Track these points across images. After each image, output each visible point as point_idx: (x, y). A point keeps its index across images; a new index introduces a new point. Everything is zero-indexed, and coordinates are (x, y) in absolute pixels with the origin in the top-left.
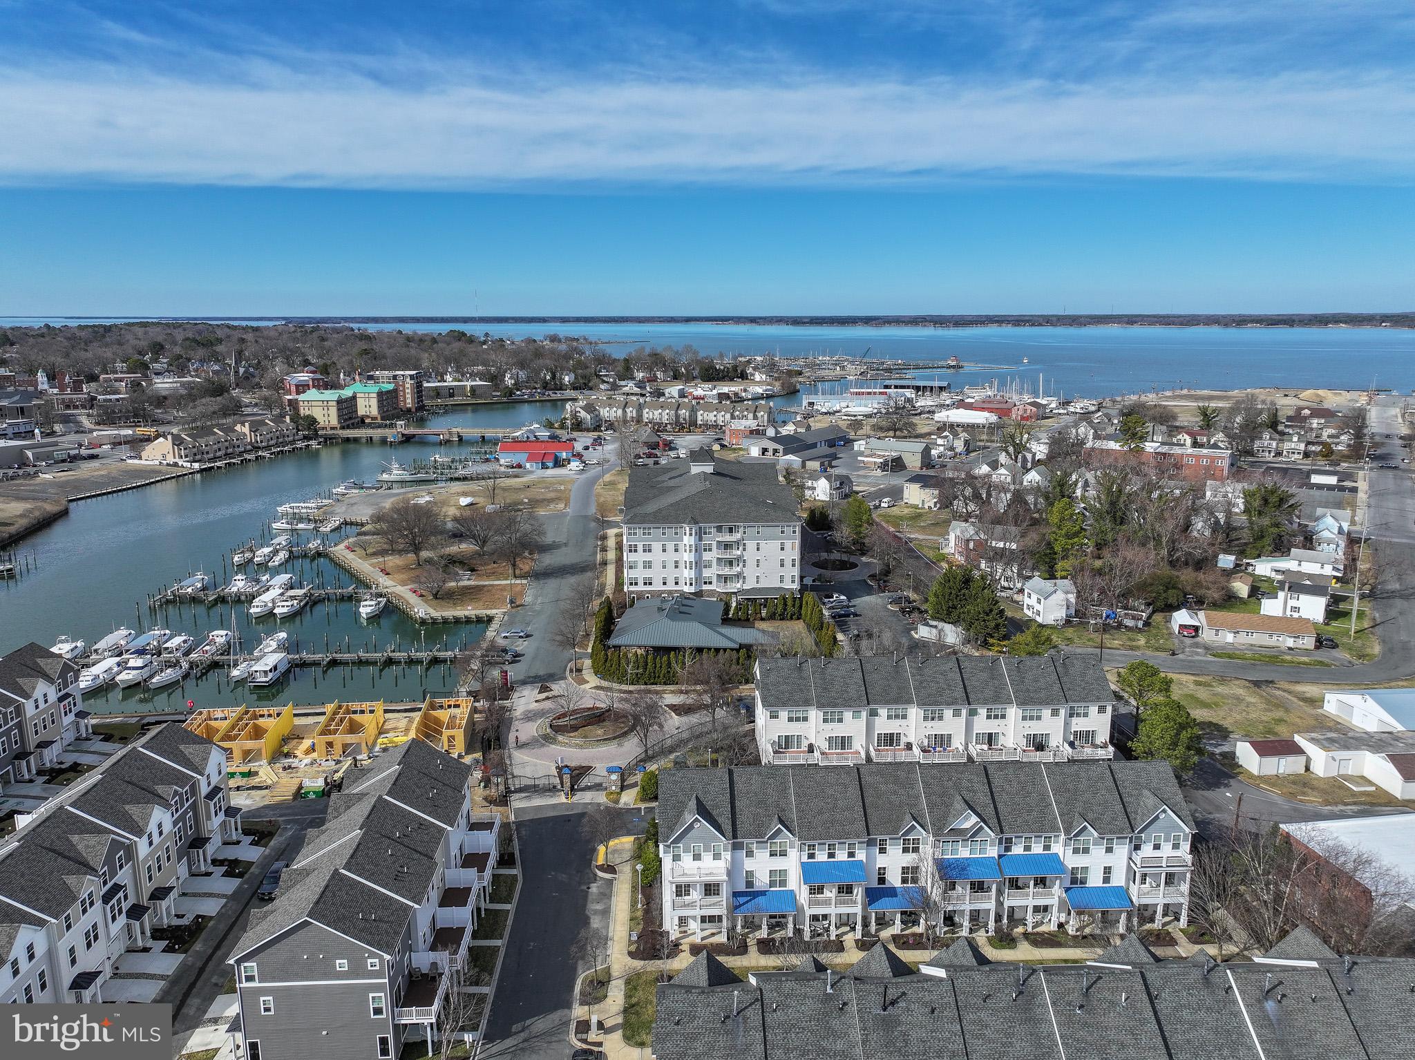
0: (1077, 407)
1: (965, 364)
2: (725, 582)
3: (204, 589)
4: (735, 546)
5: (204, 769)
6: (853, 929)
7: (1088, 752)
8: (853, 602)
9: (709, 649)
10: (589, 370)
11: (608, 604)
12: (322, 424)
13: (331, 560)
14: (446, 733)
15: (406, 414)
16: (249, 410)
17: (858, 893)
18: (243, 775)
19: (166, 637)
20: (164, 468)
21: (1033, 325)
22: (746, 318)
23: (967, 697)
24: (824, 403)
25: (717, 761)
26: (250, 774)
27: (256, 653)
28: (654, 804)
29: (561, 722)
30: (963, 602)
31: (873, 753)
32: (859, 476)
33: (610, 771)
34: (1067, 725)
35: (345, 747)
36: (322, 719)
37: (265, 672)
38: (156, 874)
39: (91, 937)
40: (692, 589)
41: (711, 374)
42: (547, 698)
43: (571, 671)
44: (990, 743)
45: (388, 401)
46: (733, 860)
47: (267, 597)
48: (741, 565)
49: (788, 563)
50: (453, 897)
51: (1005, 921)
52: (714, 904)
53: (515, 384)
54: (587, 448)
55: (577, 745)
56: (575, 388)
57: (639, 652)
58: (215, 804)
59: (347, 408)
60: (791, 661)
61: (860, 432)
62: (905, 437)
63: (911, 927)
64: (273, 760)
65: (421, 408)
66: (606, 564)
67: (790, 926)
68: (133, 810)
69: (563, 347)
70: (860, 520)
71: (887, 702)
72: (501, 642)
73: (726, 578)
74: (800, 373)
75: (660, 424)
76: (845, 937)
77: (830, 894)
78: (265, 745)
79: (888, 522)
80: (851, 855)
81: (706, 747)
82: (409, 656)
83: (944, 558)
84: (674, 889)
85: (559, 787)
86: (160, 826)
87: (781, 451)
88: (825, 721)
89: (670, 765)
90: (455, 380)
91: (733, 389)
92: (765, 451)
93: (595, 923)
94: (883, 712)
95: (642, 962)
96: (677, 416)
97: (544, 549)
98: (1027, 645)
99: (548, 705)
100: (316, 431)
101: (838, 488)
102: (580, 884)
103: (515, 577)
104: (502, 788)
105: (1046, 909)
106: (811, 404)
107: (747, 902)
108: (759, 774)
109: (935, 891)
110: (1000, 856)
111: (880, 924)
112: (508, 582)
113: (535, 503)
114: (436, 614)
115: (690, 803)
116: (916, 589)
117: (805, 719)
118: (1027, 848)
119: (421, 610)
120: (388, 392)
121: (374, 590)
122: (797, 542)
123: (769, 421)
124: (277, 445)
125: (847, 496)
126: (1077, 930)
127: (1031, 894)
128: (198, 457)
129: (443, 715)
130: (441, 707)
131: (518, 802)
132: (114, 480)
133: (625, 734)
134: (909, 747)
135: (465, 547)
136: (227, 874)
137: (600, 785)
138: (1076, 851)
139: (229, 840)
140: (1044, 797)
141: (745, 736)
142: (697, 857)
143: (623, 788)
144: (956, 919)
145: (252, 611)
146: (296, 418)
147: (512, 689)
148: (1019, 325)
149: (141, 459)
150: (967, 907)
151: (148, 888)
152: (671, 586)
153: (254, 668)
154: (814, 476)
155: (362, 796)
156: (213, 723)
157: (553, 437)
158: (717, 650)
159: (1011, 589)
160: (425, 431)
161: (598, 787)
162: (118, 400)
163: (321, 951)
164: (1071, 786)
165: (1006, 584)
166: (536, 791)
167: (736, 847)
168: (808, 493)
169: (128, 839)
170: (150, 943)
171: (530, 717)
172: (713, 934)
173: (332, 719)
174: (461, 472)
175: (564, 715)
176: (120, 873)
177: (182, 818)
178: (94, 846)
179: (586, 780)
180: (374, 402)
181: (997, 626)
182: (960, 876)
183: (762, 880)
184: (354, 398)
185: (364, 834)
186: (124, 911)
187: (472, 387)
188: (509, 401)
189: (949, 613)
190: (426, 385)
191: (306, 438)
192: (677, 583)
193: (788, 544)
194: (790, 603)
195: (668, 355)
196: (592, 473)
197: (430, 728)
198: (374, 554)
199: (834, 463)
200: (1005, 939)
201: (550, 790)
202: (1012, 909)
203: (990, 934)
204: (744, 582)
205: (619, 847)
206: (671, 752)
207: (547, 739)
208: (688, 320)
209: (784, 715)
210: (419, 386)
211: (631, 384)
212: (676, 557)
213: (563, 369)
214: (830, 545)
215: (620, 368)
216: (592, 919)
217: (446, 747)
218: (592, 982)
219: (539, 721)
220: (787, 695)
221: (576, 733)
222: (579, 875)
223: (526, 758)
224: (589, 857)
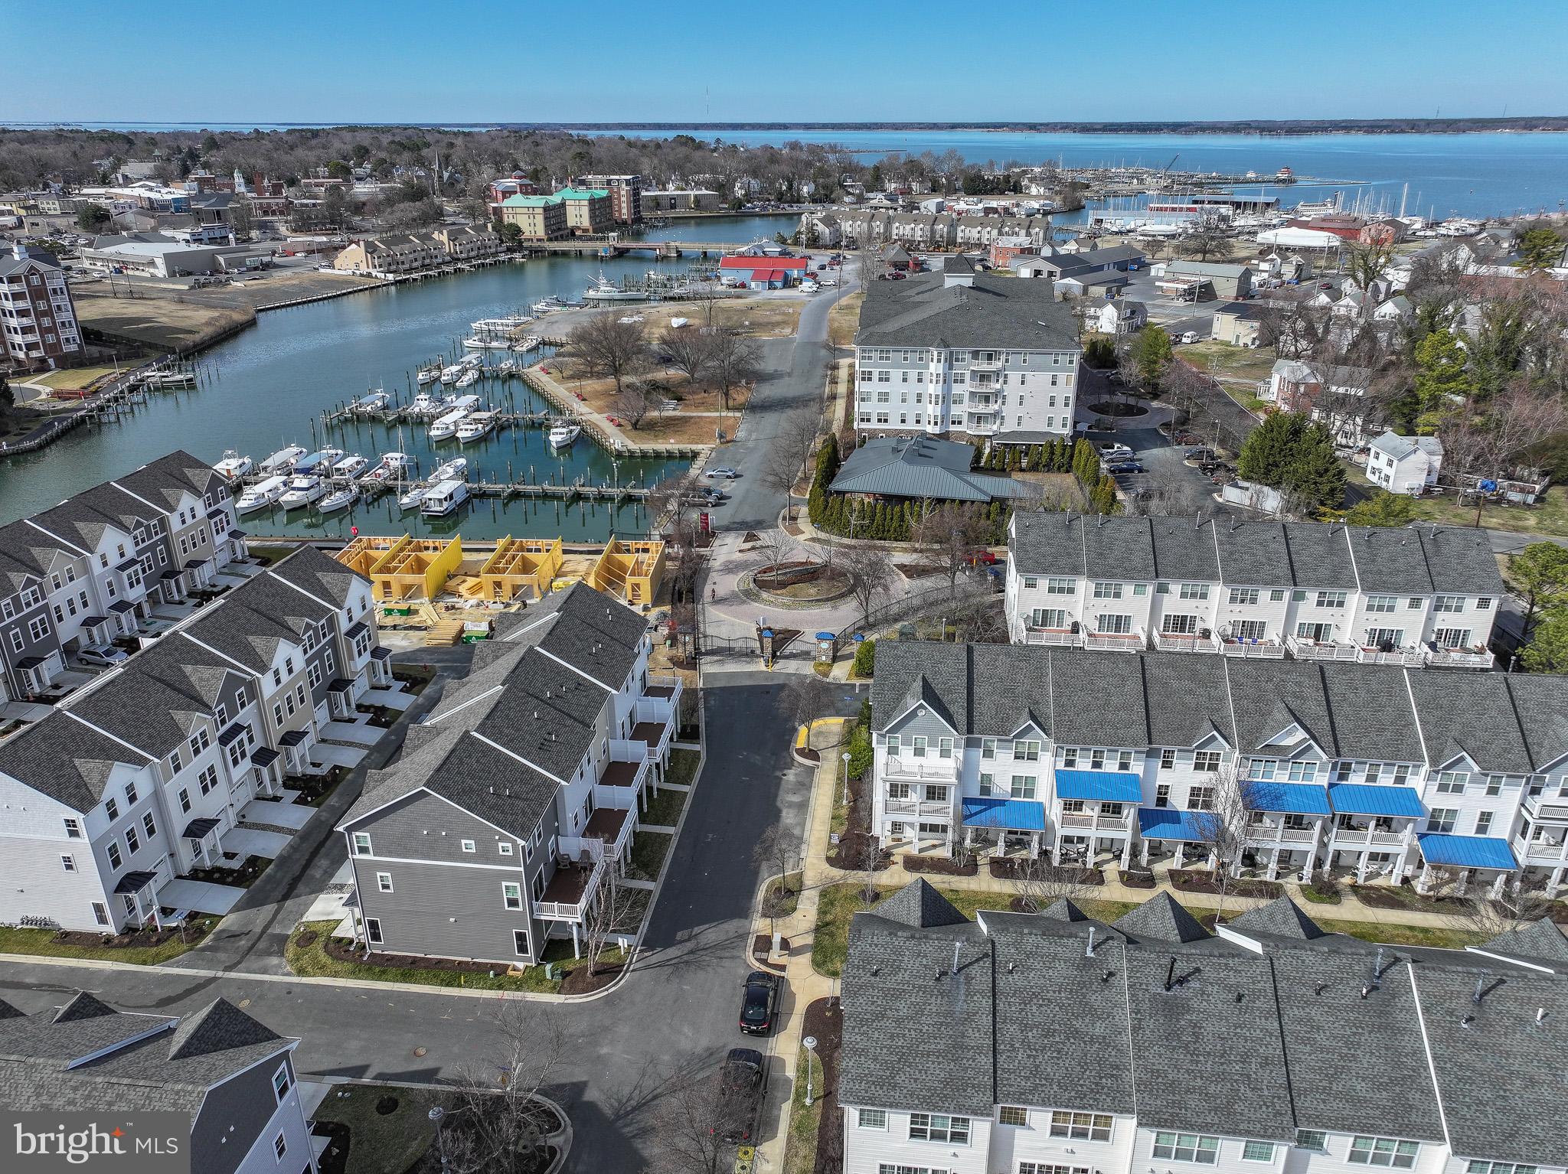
0: (1450, 228)
1: (1299, 178)
2: (978, 422)
3: (385, 407)
4: (993, 378)
5: (343, 601)
6: (1118, 857)
7: (1455, 657)
8: (1139, 455)
9: (953, 501)
10: (831, 179)
11: (832, 444)
12: (527, 235)
13: (525, 382)
14: (630, 580)
15: (620, 225)
16: (449, 220)
17: (1129, 815)
18: (402, 612)
19: (338, 457)
20: (357, 279)
21: (1392, 132)
22: (1024, 124)
23: (1294, 576)
24: (1114, 220)
25: (954, 635)
26: (409, 612)
27: (431, 479)
28: (871, 681)
29: (766, 577)
30: (1288, 459)
31: (1157, 639)
32: (1155, 306)
33: (821, 637)
34: (1430, 619)
35: (516, 589)
36: (490, 556)
37: (440, 500)
38: (286, 716)
39: (207, 782)
40: (937, 430)
41: (977, 186)
42: (753, 548)
43: (784, 518)
44: (1317, 637)
45: (601, 209)
46: (966, 760)
47: (448, 419)
48: (1000, 401)
49: (1060, 402)
50: (617, 773)
51: (1327, 867)
52: (937, 811)
53: (746, 195)
54: (823, 267)
55: (784, 604)
56: (814, 201)
57: (866, 500)
58: (358, 642)
59: (555, 216)
60: (1058, 517)
61: (1158, 255)
62: (1217, 262)
63: (1195, 863)
64: (435, 599)
65: (638, 219)
66: (835, 398)
67: (1035, 845)
68: (257, 642)
69: (804, 156)
70: (1156, 354)
71: (1183, 576)
72: (705, 481)
73: (979, 418)
74: (1088, 186)
75: (911, 242)
76: (1105, 867)
77: (1092, 811)
78: (426, 580)
79: (1190, 361)
80: (1124, 766)
81: (941, 617)
82: (600, 492)
83: (1261, 406)
84: (888, 788)
85: (758, 652)
86: (289, 662)
87: (1058, 274)
88: (1097, 594)
89: (895, 636)
90: (677, 189)
91: (1003, 203)
92: (1038, 273)
93: (788, 817)
94: (1176, 588)
95: (842, 872)
96: (933, 232)
97: (762, 378)
98: (1373, 516)
99: (753, 556)
100: (520, 242)
101: (1130, 318)
102: (775, 768)
103: (728, 408)
104: (690, 648)
105: (1386, 857)
106: (1099, 221)
107: (981, 812)
108: (1008, 654)
109: (1235, 822)
110: (1331, 785)
111: (1153, 855)
112: (718, 414)
113: (754, 325)
114: (634, 446)
115: (915, 684)
116: (1222, 443)
117: (1071, 591)
118: (1372, 778)
119: (618, 440)
120: (602, 200)
121: (567, 417)
122: (1074, 375)
123: (1045, 239)
124: (477, 257)
125: (1138, 328)
126: (1430, 889)
127: (1369, 837)
128: (393, 268)
129: (629, 560)
130: (628, 551)
131: (709, 667)
132: (305, 290)
133: (842, 596)
134: (1206, 634)
135: (673, 373)
136: (372, 723)
137: (808, 653)
138: (1443, 788)
139: (378, 684)
140: (1404, 713)
141: (992, 606)
142: (919, 752)
143: (835, 659)
144: (1258, 858)
145: (433, 433)
146: (499, 226)
147: (713, 535)
148: (1373, 132)
149: (334, 268)
150: (1277, 845)
151: (277, 732)
152: (910, 425)
153: (428, 496)
154: (1099, 304)
155: (514, 644)
156: (371, 552)
157: (783, 253)
158: (962, 502)
159: (1351, 448)
160: (641, 244)
161: (805, 655)
162: (314, 205)
163: (443, 827)
164: (1445, 702)
165: (1344, 441)
166: (731, 655)
167: (970, 744)
168: (1089, 323)
169: (249, 674)
170: (281, 792)
171: (730, 568)
172: (934, 846)
173: (502, 556)
174: (677, 291)
175: (770, 569)
176: (242, 712)
177: (318, 655)
178: (208, 680)
179: (791, 646)
180: (585, 211)
181: (1333, 490)
182: (1271, 807)
183: (1002, 787)
184: (563, 205)
185: (506, 690)
186: (249, 755)
187: (696, 196)
188: (738, 213)
189: (1267, 472)
190: (644, 193)
191: (510, 250)
192: (918, 422)
193: (1062, 377)
194: (1058, 451)
195: (927, 163)
196: (828, 294)
197: (613, 575)
198: (572, 377)
199: (1124, 290)
200: (1323, 890)
201: (747, 655)
202: (1338, 854)
203: (1304, 882)
204: (1002, 424)
205: (824, 729)
206: (896, 620)
207: (749, 595)
208: (954, 126)
209: (1043, 583)
210: (636, 193)
211: (880, 196)
212: (919, 388)
213: (801, 178)
214: (1117, 385)
215: (868, 177)
216: (784, 814)
217: (630, 597)
218: (779, 889)
219: (741, 574)
220: (1050, 559)
221: (784, 591)
222: (774, 758)
223: (723, 616)
224: (787, 738)
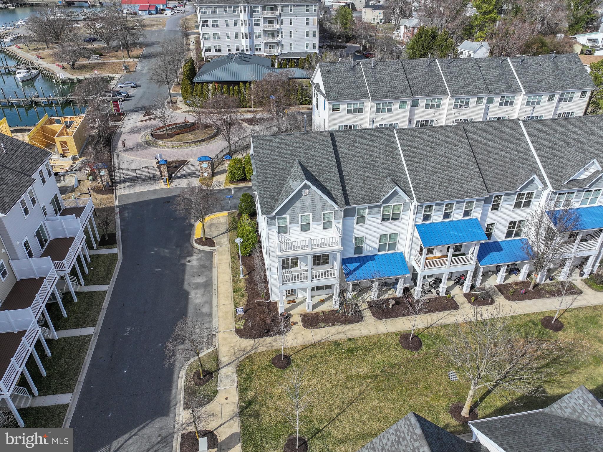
2: (270, 48)
4: (275, 21)
11: (191, 61)
13: (6, 53)
14: (58, 139)
23: (487, 88)
29: (160, 132)
33: (202, 160)
34: (556, 108)
40: (249, 53)
42: (150, 119)
43: (168, 103)
46: (344, 228)
48: (280, 35)
49: (311, 34)
52: (324, 274)
55: (174, 146)
60: (346, 64)
67: (401, 286)
71: (427, 94)
73: (270, 46)
76: (454, 292)
80: (468, 213)
82: (48, 100)
84: (279, 262)
85: (159, 176)
88: (378, 111)
94: (422, 102)
95: (252, 342)
97: (149, 45)
99: (150, 122)
102: (180, 257)
103: (130, 57)
104: (107, 179)
107: (358, 268)
114: (72, 77)
117: (361, 110)
119: (62, 75)
122: (317, 18)
129: (58, 128)
130: (57, 122)
131: (122, 190)
133: (212, 138)
135: (98, 45)
137: (194, 173)
142: (305, 227)
143: (213, 174)
147: (123, 114)
150: (573, 255)
152: (234, 52)
161: (193, 175)
166: (138, 181)
167: (347, 214)
171: (135, 131)
172: (323, 301)
175: (162, 128)
179: (182, 171)
182: (576, 227)
183: (371, 245)
192: (237, 49)
193: (311, 20)
196: (179, 15)
197: (46, 137)
198: (35, 50)
200: (598, 281)
201: (150, 179)
203: (584, 277)
204: (282, 49)
205: (215, 221)
207: (149, 144)
209: (344, 107)
212: (235, 30)
216: (192, 295)
217: (61, 152)
218: (197, 374)
219: (143, 133)
220: (346, 90)
221: (173, 139)
222: (179, 249)
223: (132, 158)
224: (187, 232)
